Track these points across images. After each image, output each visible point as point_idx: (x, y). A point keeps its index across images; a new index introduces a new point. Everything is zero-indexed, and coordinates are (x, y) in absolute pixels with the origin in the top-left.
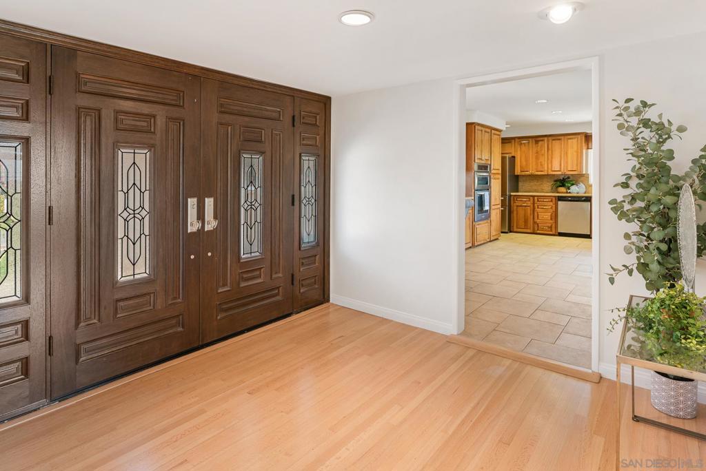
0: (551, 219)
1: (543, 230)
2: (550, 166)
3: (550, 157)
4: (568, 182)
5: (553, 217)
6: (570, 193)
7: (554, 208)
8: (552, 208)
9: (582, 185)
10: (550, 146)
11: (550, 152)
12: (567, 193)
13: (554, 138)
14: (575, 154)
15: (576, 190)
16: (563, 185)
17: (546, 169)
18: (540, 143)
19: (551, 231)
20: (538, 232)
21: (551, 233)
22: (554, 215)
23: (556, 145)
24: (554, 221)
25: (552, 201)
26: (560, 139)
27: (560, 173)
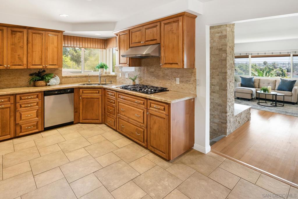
0: (37, 116)
1: (27, 130)
2: (30, 59)
3: (30, 51)
4: (47, 75)
5: (40, 114)
6: (49, 85)
7: (40, 104)
8: (37, 105)
9: (57, 77)
10: (30, 39)
11: (30, 45)
12: (46, 85)
13: (34, 31)
14: (56, 50)
15: (55, 83)
16: (42, 79)
17: (25, 62)
18: (18, 34)
19: (37, 128)
20: (21, 134)
21: (37, 130)
22: (40, 111)
23: (37, 40)
24: (40, 117)
25: (37, 97)
26: (39, 34)
27: (41, 67)
